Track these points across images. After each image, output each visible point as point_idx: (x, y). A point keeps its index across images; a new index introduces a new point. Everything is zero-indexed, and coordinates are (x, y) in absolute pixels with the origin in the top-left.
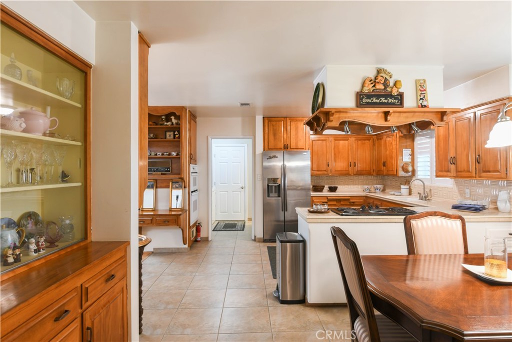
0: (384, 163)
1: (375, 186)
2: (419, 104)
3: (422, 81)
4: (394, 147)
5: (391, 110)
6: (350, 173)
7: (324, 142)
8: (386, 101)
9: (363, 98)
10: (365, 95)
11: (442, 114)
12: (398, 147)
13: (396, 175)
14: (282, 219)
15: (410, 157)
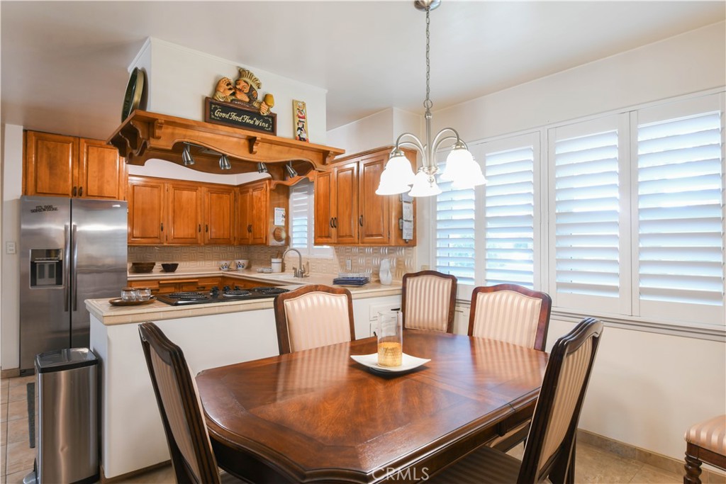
0: (250, 226)
1: (237, 261)
2: (297, 136)
3: (301, 104)
4: (264, 203)
5: (259, 136)
6: (199, 242)
7: (156, 191)
8: (252, 122)
9: (216, 109)
10: (218, 104)
11: (325, 154)
12: (268, 204)
13: (265, 244)
14: (66, 326)
15: (284, 219)
